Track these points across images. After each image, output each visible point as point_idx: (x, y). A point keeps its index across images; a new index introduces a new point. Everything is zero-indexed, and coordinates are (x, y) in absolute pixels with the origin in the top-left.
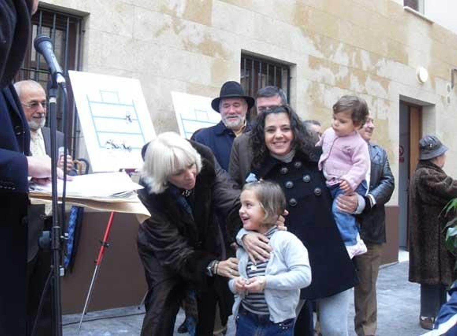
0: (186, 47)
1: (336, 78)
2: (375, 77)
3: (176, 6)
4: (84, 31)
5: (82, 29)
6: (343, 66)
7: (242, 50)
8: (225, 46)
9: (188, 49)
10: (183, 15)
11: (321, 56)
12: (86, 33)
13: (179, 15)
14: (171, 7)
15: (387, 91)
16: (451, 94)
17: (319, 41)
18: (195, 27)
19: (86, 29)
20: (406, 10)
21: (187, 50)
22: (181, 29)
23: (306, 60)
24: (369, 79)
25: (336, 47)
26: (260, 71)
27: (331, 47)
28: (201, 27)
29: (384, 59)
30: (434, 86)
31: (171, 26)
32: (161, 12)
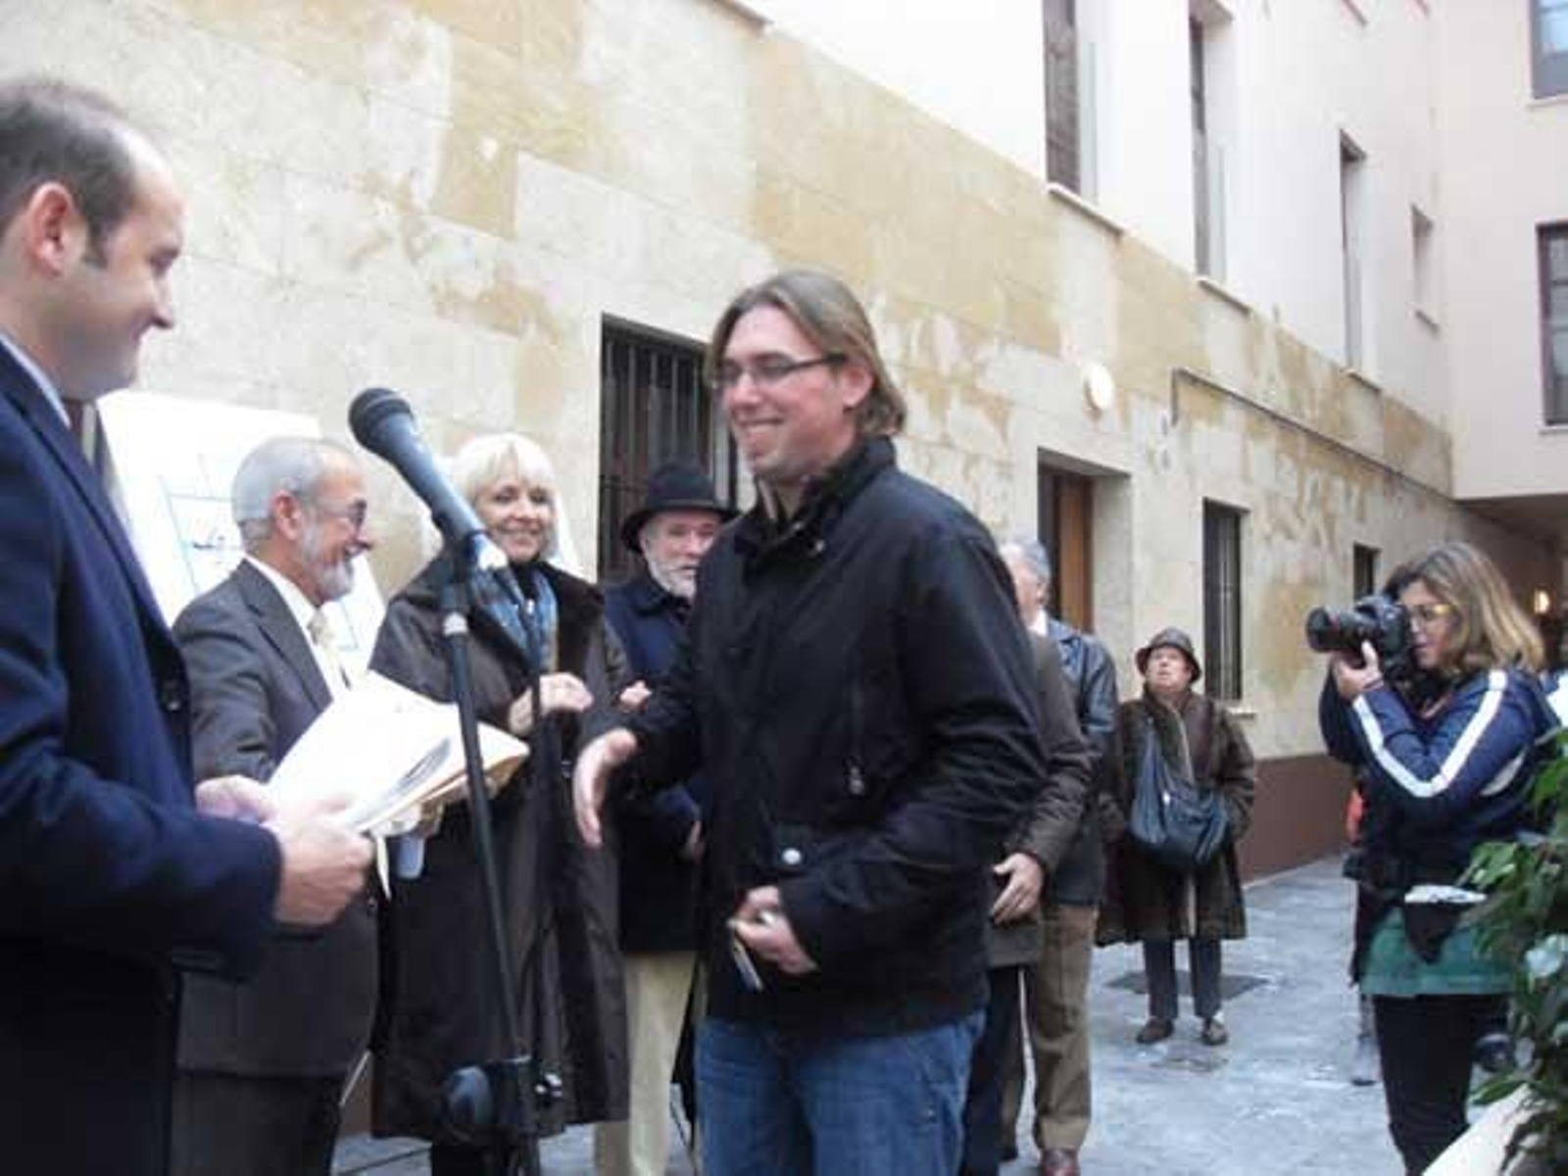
0: (441, 306)
2: (974, 396)
3: (412, 173)
7: (604, 316)
8: (555, 303)
9: (447, 310)
10: (433, 201)
13: (419, 200)
14: (396, 176)
15: (1004, 435)
16: (1170, 443)
18: (467, 242)
20: (1053, 192)
21: (442, 314)
22: (428, 248)
24: (955, 403)
28: (484, 241)
29: (996, 340)
30: (1126, 419)
31: (398, 237)
32: (364, 191)
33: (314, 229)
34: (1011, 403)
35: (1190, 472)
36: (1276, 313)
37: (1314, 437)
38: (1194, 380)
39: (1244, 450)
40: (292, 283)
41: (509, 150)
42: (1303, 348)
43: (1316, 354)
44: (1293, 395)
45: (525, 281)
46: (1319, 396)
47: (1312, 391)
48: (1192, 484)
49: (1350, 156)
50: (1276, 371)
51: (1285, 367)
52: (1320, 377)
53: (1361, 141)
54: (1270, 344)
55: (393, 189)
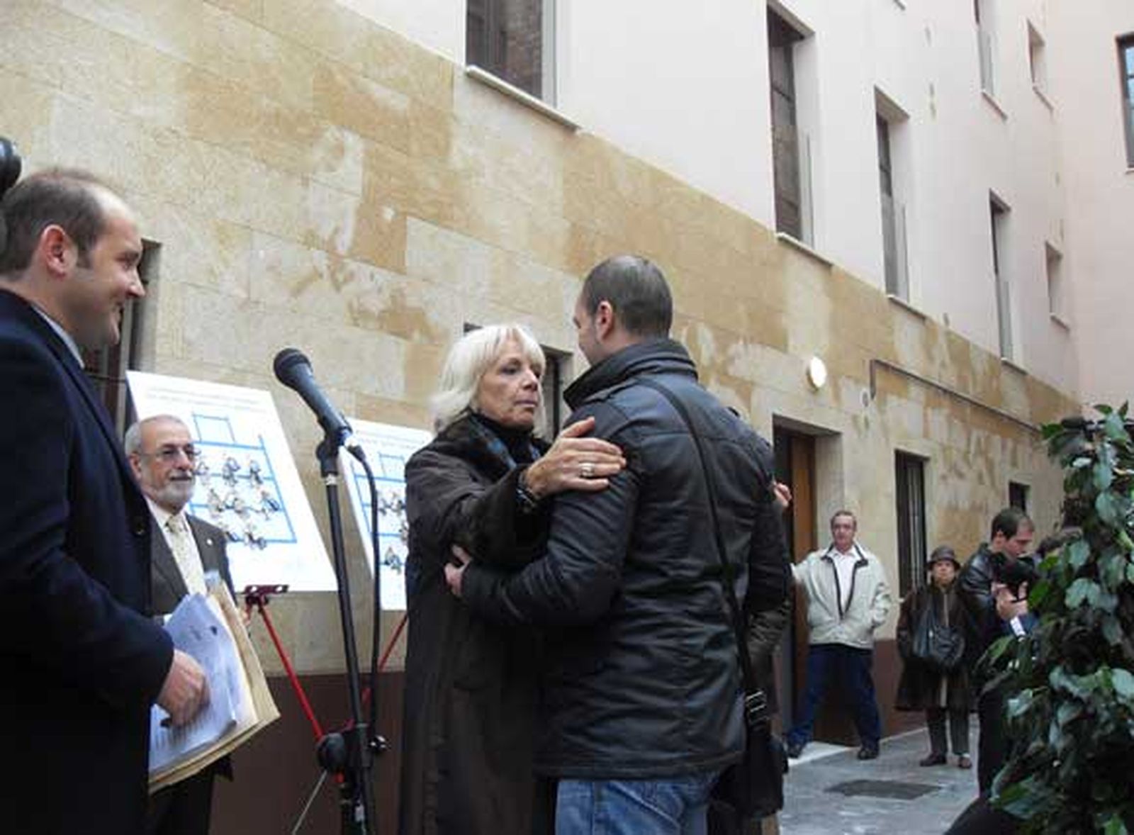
0: (355, 319)
2: (726, 379)
3: (336, 231)
7: (466, 325)
8: (433, 316)
9: (360, 322)
10: (350, 249)
12: (151, 285)
13: (342, 250)
14: (325, 232)
15: (749, 408)
16: (870, 412)
18: (372, 277)
19: (151, 278)
20: (781, 239)
21: (357, 325)
22: (346, 281)
24: (713, 383)
28: (383, 276)
29: (741, 341)
30: (837, 396)
31: (326, 274)
32: (305, 243)
33: (271, 268)
34: (753, 383)
35: (885, 430)
36: (947, 321)
37: (976, 406)
38: (886, 366)
39: (925, 415)
40: (257, 303)
41: (402, 216)
42: (967, 343)
43: (976, 347)
44: (961, 378)
45: (412, 302)
46: (979, 378)
47: (974, 374)
48: (887, 440)
49: (998, 209)
50: (948, 361)
51: (953, 358)
52: (980, 366)
53: (1006, 199)
54: (942, 340)
55: (323, 242)
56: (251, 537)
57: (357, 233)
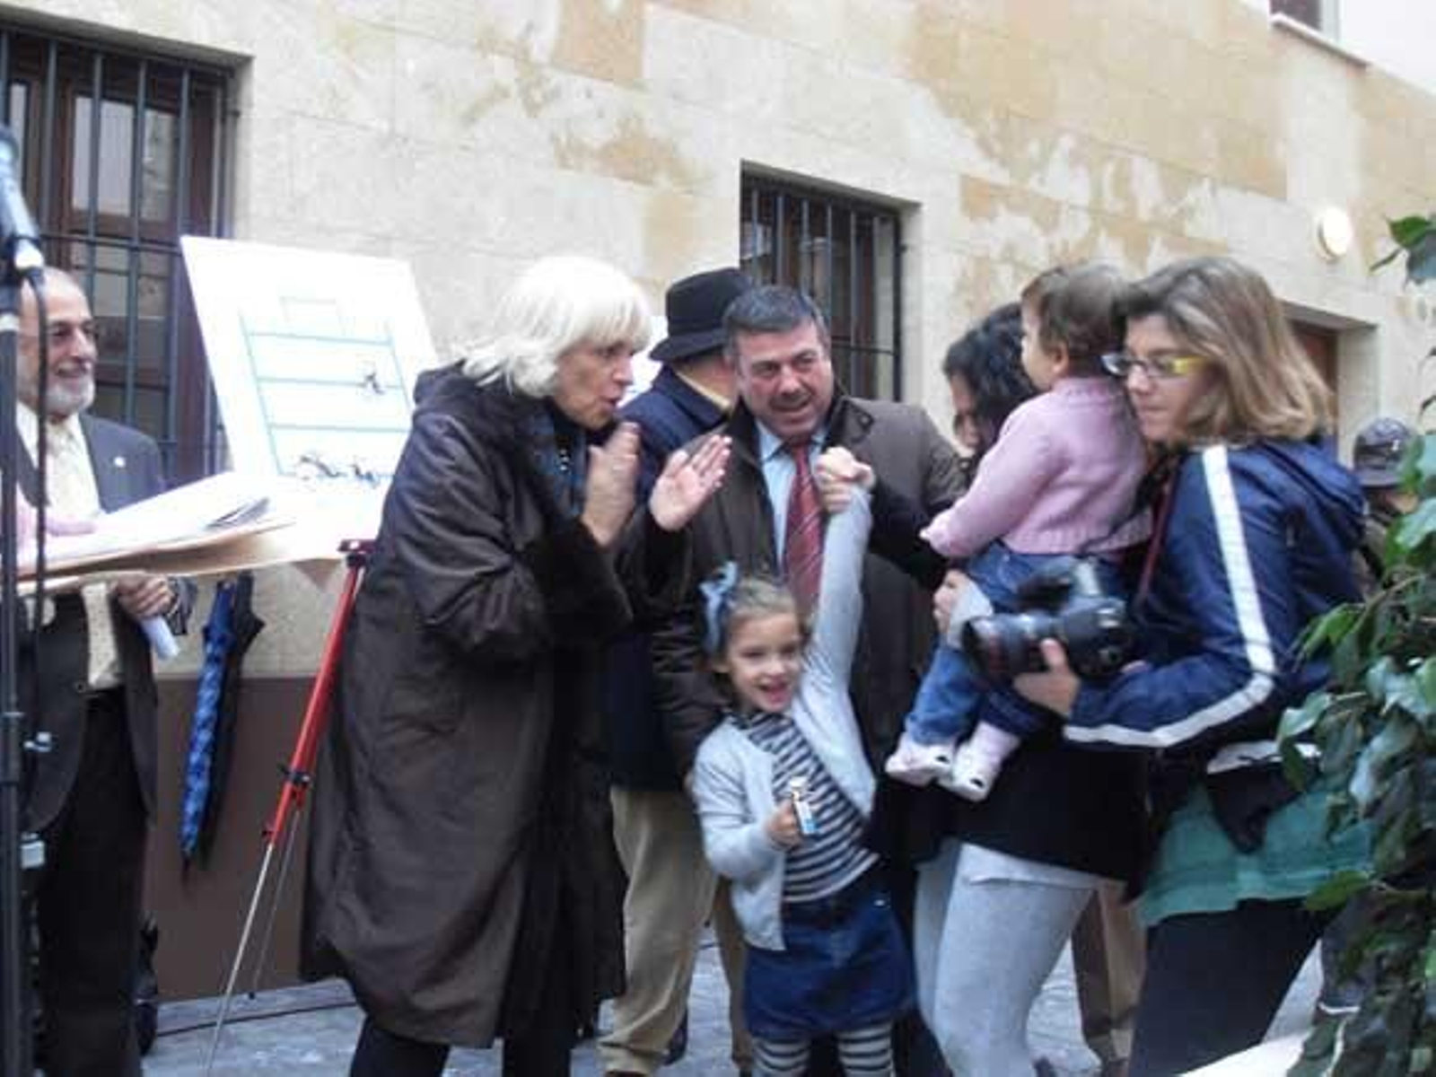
0: (563, 159)
1: (1051, 247)
3: (530, 27)
4: (237, 114)
5: (230, 107)
6: (1073, 207)
7: (744, 163)
8: (689, 152)
9: (572, 162)
10: (553, 57)
11: (1002, 177)
12: (243, 117)
13: (538, 54)
16: (1429, 293)
17: (994, 128)
18: (589, 93)
19: (243, 109)
20: (1277, 25)
21: (564, 165)
22: (546, 101)
23: (953, 192)
24: (1158, 249)
25: (1048, 148)
26: (805, 226)
27: (1034, 148)
28: (610, 95)
29: (1206, 183)
31: (514, 90)
32: (480, 46)
33: (427, 86)
40: (405, 139)
45: (654, 130)
55: (509, 44)
56: (357, 472)
57: (563, 29)
